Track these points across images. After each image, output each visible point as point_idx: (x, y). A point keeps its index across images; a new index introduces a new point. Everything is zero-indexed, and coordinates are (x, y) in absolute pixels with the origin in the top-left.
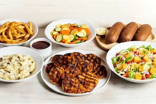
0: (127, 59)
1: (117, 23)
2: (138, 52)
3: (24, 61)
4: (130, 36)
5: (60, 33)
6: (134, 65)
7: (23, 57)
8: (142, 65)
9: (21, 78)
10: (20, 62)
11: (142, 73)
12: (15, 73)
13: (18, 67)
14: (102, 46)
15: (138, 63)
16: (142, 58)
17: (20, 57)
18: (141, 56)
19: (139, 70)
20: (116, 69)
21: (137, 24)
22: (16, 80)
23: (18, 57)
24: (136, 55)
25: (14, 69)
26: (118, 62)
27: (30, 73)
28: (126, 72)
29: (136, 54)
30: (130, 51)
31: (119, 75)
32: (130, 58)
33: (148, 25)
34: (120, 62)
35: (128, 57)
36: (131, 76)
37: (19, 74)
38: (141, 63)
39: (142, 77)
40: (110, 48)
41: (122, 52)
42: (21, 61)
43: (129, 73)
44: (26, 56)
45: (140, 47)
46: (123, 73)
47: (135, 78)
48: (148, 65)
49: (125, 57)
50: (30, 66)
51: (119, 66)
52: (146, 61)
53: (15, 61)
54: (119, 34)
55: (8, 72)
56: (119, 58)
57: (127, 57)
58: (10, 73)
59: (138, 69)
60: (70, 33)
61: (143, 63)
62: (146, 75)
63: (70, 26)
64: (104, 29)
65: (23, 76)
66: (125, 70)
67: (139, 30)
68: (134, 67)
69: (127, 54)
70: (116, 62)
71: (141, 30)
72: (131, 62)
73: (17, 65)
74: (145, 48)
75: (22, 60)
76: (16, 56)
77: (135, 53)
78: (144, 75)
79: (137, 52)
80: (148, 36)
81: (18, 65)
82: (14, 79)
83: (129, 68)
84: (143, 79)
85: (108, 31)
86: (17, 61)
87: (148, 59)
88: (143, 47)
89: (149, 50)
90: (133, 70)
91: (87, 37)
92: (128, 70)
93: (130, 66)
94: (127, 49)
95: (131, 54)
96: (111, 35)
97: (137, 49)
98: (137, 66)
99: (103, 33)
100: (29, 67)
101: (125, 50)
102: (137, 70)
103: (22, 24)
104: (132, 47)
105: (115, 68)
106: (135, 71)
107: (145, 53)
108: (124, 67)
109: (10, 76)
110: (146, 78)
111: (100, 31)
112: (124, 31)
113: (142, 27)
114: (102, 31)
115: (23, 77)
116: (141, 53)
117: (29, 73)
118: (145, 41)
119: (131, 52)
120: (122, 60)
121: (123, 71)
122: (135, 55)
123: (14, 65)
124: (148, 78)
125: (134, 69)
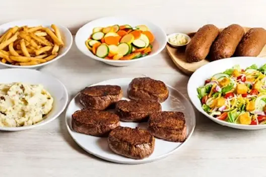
0: (224, 90)
1: (207, 26)
2: (245, 77)
3: (32, 95)
4: (228, 49)
5: (103, 41)
6: (238, 100)
7: (31, 89)
8: (251, 99)
9: (26, 124)
10: (24, 97)
11: (252, 112)
12: (16, 116)
13: (20, 106)
14: (179, 65)
15: (244, 96)
16: (251, 87)
17: (25, 88)
18: (249, 83)
19: (247, 108)
20: (206, 107)
21: (241, 28)
22: (17, 126)
23: (22, 87)
24: (241, 82)
25: (14, 109)
26: (208, 95)
27: (44, 116)
28: (222, 112)
29: (240, 80)
30: (229, 75)
31: (211, 116)
32: (230, 87)
33: (261, 28)
34: (212, 96)
35: (227, 86)
36: (231, 118)
37: (23, 118)
38: (249, 96)
39: (252, 119)
40: (194, 69)
41: (216, 78)
42: (26, 95)
43: (228, 113)
44: (37, 86)
45: (248, 68)
46: (219, 113)
47: (239, 121)
48: (262, 99)
49: (221, 86)
50: (43, 105)
51: (210, 102)
52: (259, 93)
53: (15, 94)
54: (211, 45)
55: (2, 113)
56: (210, 88)
57: (225, 85)
58: (5, 115)
59: (244, 105)
60: (120, 42)
61: (253, 96)
62: (260, 117)
63: (118, 29)
64: (182, 36)
65: (30, 120)
66: (220, 109)
67: (246, 38)
68: (238, 103)
69: (225, 80)
70: (205, 96)
71: (249, 38)
72: (232, 94)
73: (19, 103)
74: (258, 70)
75: (29, 93)
76: (18, 85)
77: (239, 78)
78: (256, 116)
79: (242, 77)
80: (262, 49)
81: (21, 103)
82: (13, 126)
83: (228, 104)
84: (253, 123)
85: (189, 40)
86: (20, 94)
87: (262, 88)
88: (253, 67)
89: (263, 73)
90: (235, 107)
91: (151, 48)
92: (226, 108)
93: (231, 101)
94: (224, 73)
95: (232, 80)
96: (196, 46)
97: (243, 71)
98: (244, 101)
99: (182, 43)
100: (42, 107)
101: (221, 73)
102: (243, 108)
103: (41, 28)
104: (233, 68)
105: (204, 105)
106: (240, 109)
107: (256, 78)
108: (219, 104)
109: (5, 119)
110: (260, 122)
111: (175, 39)
112: (219, 40)
113: (252, 31)
114: (179, 40)
115: (30, 122)
116: (249, 79)
117: (41, 116)
118: (256, 56)
119: (232, 76)
120: (215, 91)
121: (217, 110)
122: (238, 82)
123: (13, 103)
124: (262, 123)
125: (237, 106)
